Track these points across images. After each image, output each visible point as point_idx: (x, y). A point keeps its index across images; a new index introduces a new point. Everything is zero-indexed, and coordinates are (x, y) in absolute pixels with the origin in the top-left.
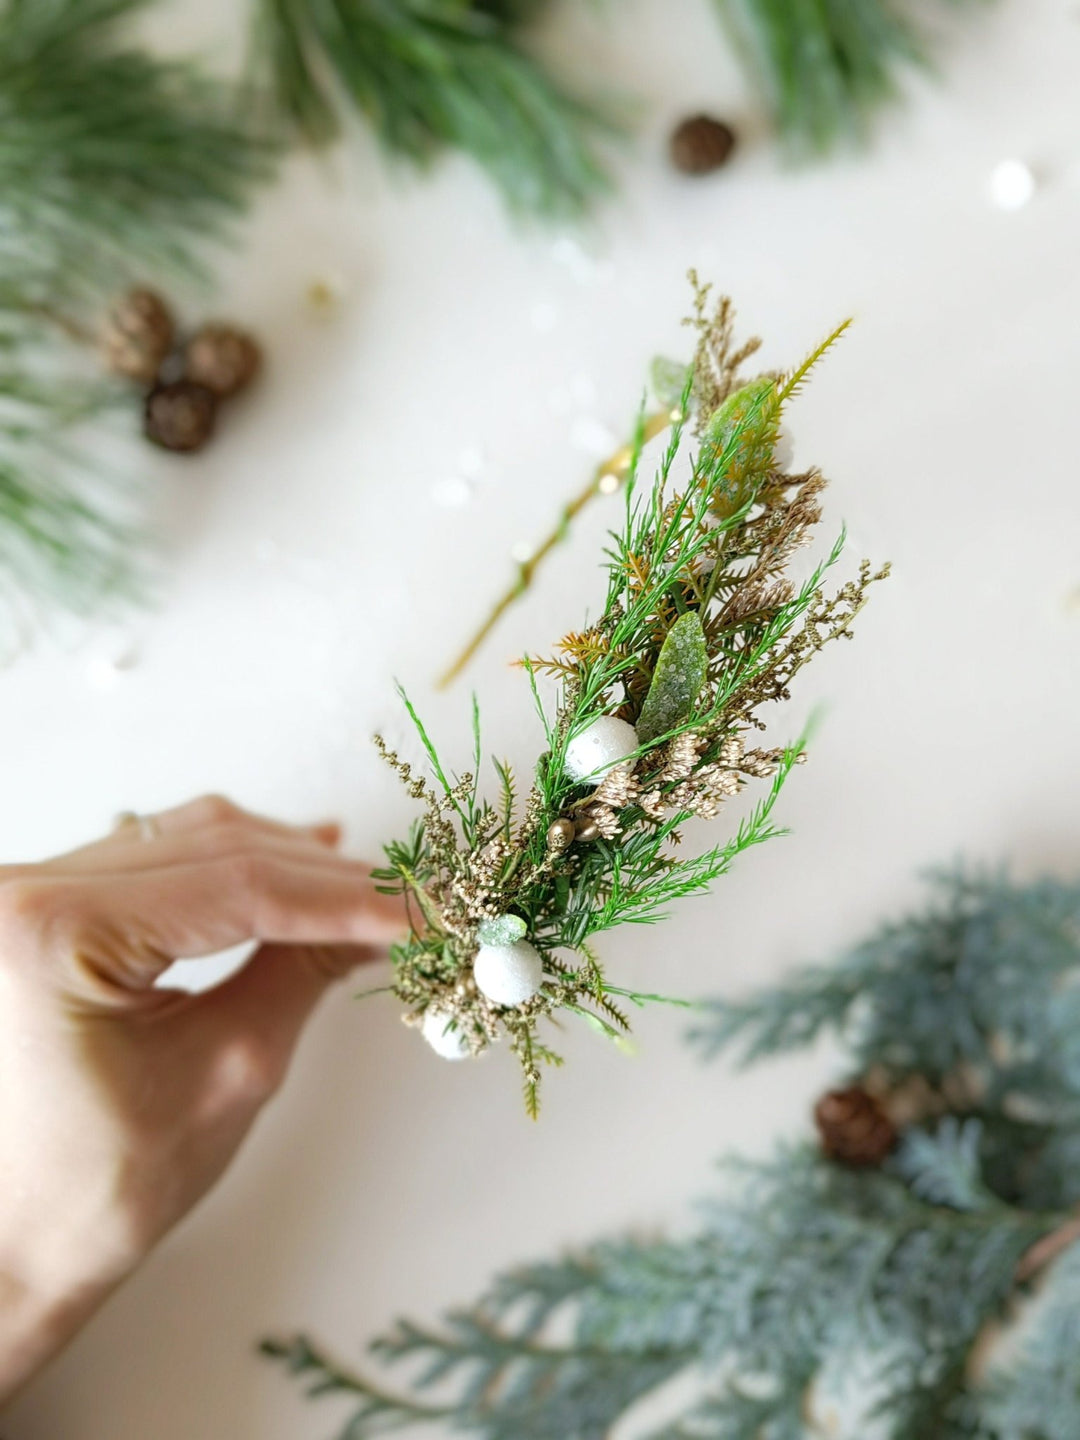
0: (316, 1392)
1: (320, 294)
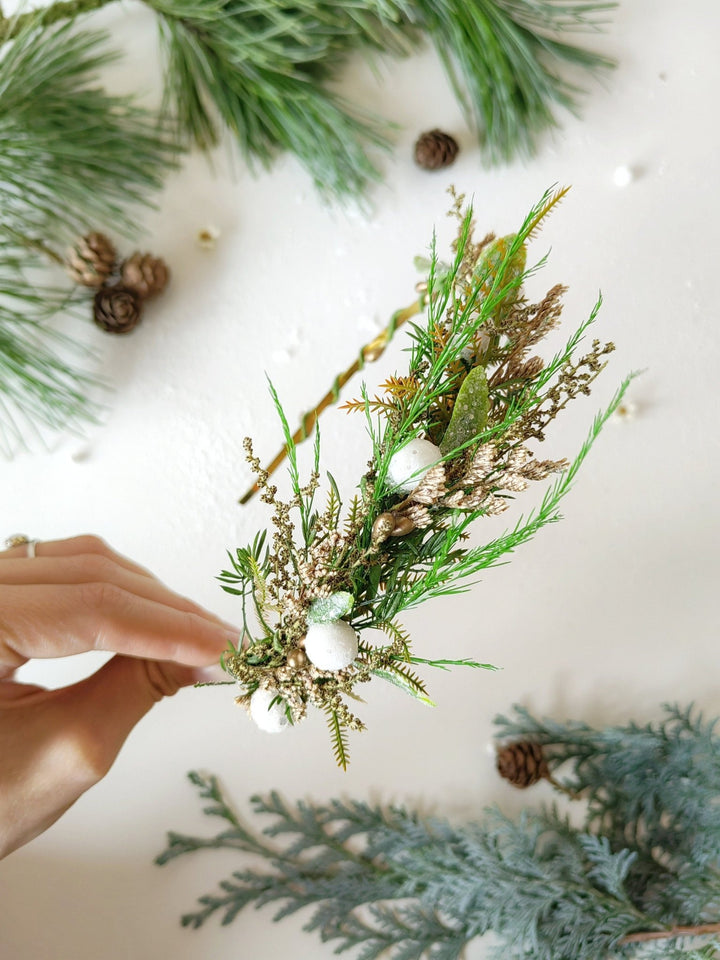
0: (209, 812)
1: (205, 237)
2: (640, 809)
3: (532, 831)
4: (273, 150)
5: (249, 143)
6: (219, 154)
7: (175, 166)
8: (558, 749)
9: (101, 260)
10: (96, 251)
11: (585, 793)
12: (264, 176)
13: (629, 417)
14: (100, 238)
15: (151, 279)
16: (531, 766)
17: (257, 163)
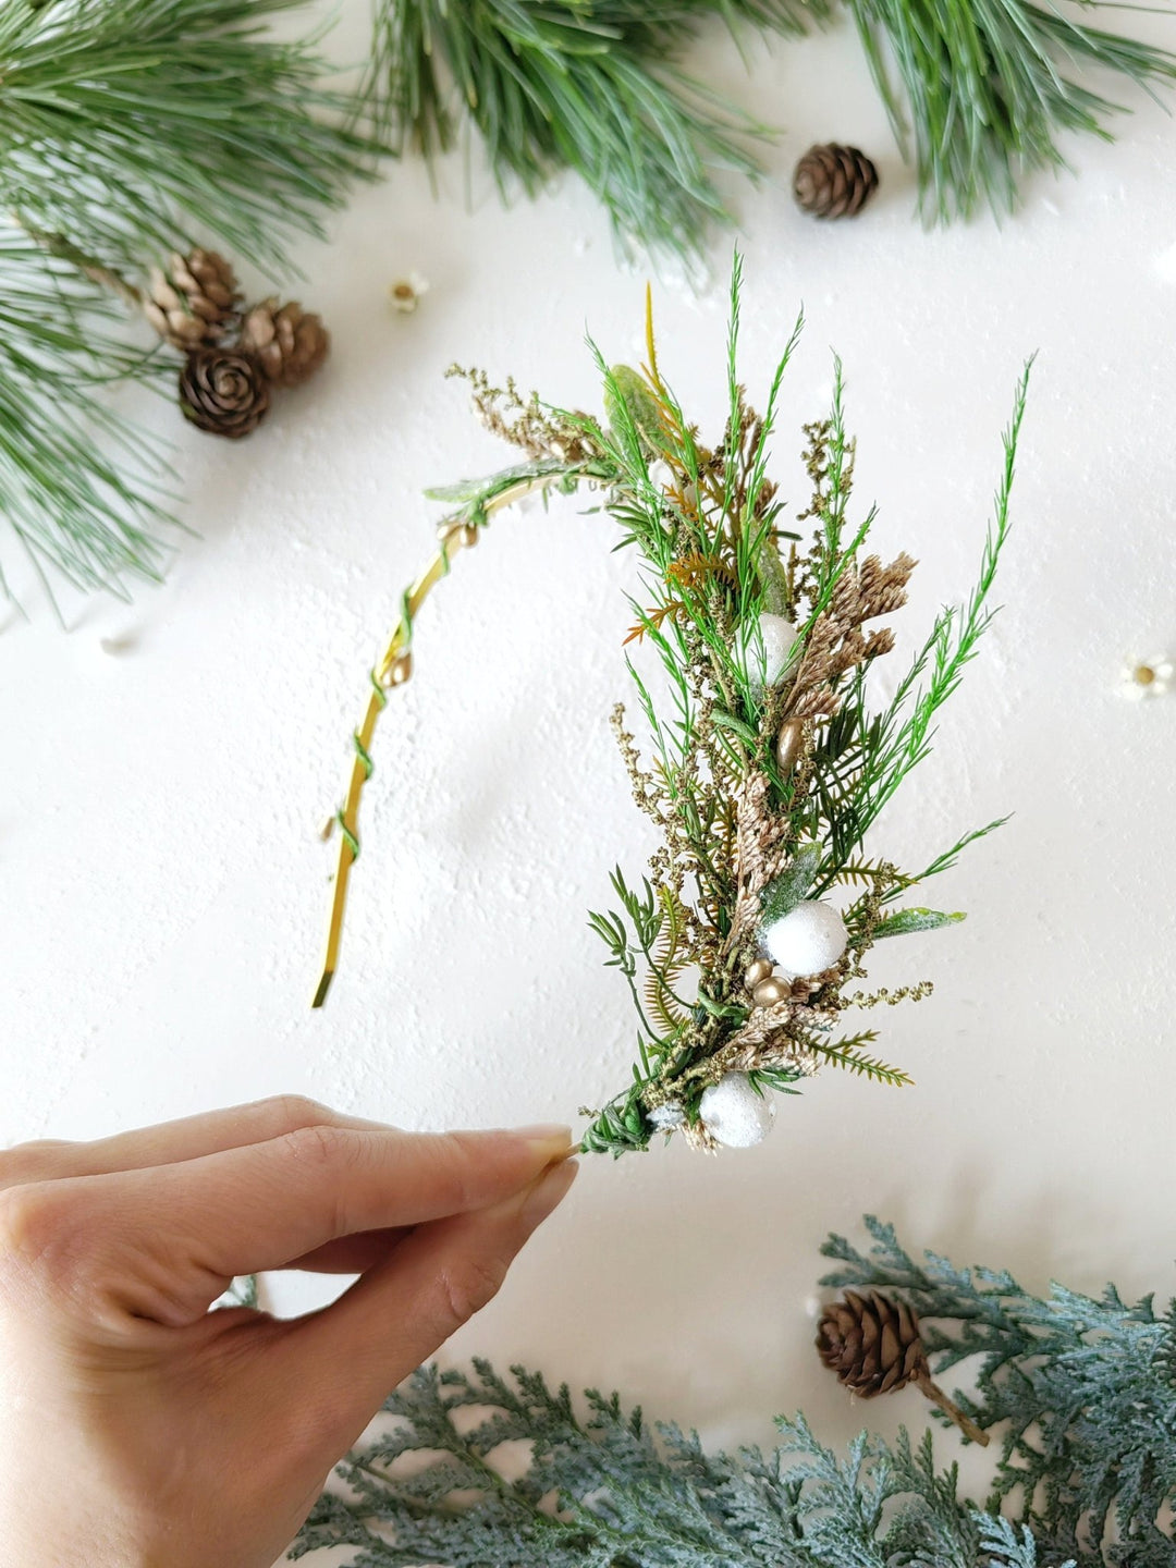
1: (403, 292)
2: (1112, 1482)
3: (873, 1486)
4: (547, 165)
5: (503, 147)
6: (450, 165)
7: (368, 176)
8: (952, 1328)
9: (204, 293)
10: (199, 279)
11: (997, 1431)
12: (523, 205)
13: (1159, 687)
14: (211, 259)
15: (289, 342)
16: (889, 1349)
17: (514, 185)
